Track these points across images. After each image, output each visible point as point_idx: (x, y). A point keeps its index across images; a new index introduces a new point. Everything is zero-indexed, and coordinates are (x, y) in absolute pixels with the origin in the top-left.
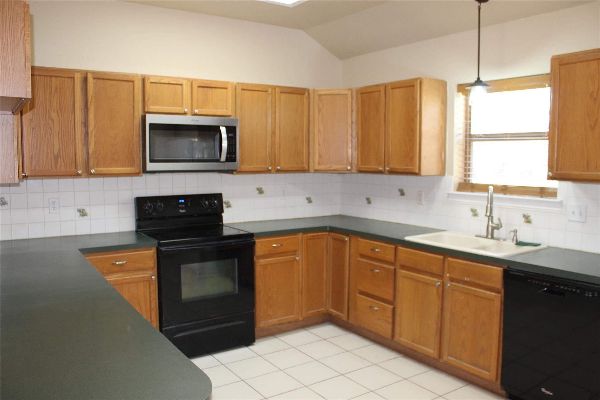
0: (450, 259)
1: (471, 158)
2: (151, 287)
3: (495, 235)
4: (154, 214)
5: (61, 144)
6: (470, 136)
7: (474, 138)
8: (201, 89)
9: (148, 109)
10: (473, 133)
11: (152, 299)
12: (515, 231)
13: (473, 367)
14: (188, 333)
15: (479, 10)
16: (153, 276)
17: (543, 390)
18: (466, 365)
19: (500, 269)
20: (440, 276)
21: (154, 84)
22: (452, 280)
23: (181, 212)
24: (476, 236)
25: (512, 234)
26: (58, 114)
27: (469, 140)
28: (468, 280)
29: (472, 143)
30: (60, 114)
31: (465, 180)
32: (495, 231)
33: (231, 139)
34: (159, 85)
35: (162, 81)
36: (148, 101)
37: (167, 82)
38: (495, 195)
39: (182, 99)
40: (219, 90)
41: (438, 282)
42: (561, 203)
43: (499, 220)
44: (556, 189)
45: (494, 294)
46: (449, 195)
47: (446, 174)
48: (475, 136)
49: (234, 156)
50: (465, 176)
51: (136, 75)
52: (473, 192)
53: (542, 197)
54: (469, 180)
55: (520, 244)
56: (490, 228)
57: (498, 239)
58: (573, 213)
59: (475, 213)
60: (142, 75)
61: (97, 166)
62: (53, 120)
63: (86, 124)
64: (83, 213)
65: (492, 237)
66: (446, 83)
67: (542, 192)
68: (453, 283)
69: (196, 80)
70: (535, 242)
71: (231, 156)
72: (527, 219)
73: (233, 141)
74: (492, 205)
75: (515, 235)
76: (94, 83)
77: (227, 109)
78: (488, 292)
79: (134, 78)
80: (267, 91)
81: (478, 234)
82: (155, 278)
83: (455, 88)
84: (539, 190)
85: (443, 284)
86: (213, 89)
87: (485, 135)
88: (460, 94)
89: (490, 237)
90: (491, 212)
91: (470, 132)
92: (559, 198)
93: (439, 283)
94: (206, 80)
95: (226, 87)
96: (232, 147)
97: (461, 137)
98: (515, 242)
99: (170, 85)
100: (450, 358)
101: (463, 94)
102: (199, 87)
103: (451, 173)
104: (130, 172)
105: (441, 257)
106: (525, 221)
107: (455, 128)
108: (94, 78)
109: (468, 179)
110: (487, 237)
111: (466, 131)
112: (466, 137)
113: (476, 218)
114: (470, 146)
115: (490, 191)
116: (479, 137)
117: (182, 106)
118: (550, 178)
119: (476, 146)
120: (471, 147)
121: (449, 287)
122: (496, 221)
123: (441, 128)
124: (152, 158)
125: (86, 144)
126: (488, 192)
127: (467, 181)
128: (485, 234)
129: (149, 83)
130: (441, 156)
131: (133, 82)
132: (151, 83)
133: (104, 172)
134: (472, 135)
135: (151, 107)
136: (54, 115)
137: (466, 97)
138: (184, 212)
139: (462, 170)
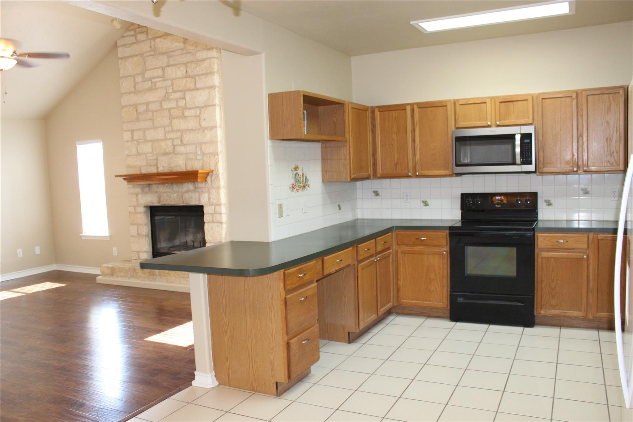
2: (444, 260)
4: (473, 207)
5: (399, 155)
8: (502, 104)
9: (458, 126)
11: (444, 269)
14: (470, 301)
16: (445, 252)
21: (462, 106)
23: (497, 207)
26: (397, 135)
30: (398, 135)
33: (527, 145)
34: (466, 106)
35: (469, 102)
36: (458, 119)
37: (473, 102)
39: (487, 114)
40: (520, 102)
49: (530, 159)
51: (449, 101)
60: (454, 100)
61: (422, 169)
62: (394, 140)
63: (414, 141)
64: (426, 204)
69: (498, 97)
71: (527, 159)
73: (529, 146)
76: (419, 112)
77: (528, 118)
79: (446, 103)
80: (571, 97)
82: (446, 253)
86: (514, 103)
94: (509, 96)
95: (526, 99)
96: (528, 152)
99: (476, 105)
102: (501, 102)
104: (445, 174)
108: (418, 108)
117: (487, 120)
124: (457, 163)
125: (414, 155)
129: (459, 105)
131: (446, 106)
132: (461, 105)
133: (426, 174)
135: (461, 123)
136: (394, 136)
138: (499, 207)
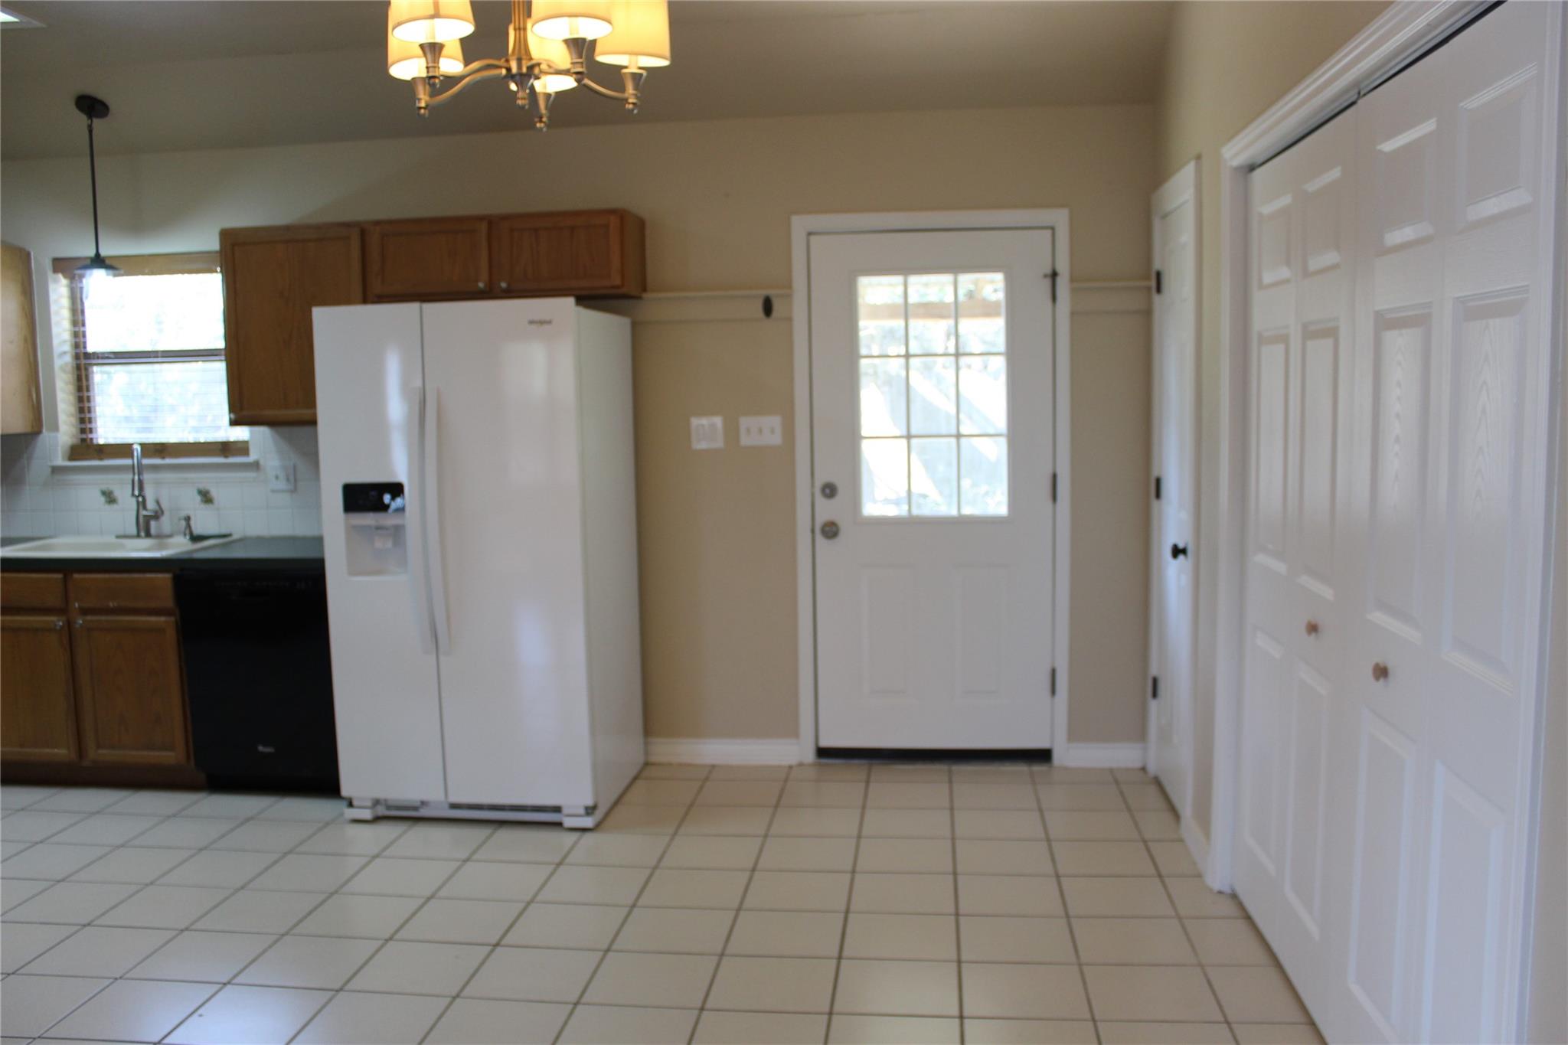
0: (76, 576)
1: (92, 398)
3: (153, 531)
6: (87, 356)
7: (94, 359)
10: (91, 348)
12: (188, 519)
13: (145, 753)
15: (90, 132)
17: (261, 748)
18: (134, 753)
19: (168, 576)
20: (62, 611)
22: (85, 611)
24: (118, 537)
25: (183, 523)
27: (85, 364)
28: (116, 604)
29: (90, 370)
31: (83, 440)
32: (153, 524)
38: (146, 461)
41: (59, 621)
42: (256, 466)
43: (158, 502)
44: (246, 442)
45: (162, 619)
46: (56, 470)
47: (44, 430)
48: (95, 356)
50: (83, 431)
52: (101, 459)
53: (226, 457)
54: (91, 439)
55: (196, 539)
56: (141, 520)
57: (159, 536)
58: (277, 477)
59: (110, 498)
65: (148, 535)
66: (29, 254)
67: (226, 448)
68: (89, 618)
70: (224, 531)
72: (206, 497)
74: (141, 478)
75: (189, 526)
78: (153, 619)
81: (121, 533)
83: (48, 265)
84: (220, 447)
85: (69, 624)
87: (114, 353)
88: (60, 276)
89: (143, 534)
90: (141, 488)
91: (85, 347)
92: (253, 457)
93: (61, 624)
97: (68, 359)
98: (188, 537)
100: (101, 751)
101: (65, 277)
103: (55, 428)
105: (60, 576)
106: (202, 501)
107: (56, 342)
109: (90, 436)
110: (138, 536)
111: (76, 346)
112: (77, 357)
113: (115, 506)
114: (87, 377)
115: (135, 454)
116: (102, 358)
118: (234, 423)
119: (99, 375)
120: (90, 376)
121: (81, 625)
122: (151, 505)
123: (26, 340)
126: (132, 456)
127: (88, 440)
128: (134, 531)
130: (30, 395)
134: (90, 354)
137: (71, 283)
139: (74, 420)
